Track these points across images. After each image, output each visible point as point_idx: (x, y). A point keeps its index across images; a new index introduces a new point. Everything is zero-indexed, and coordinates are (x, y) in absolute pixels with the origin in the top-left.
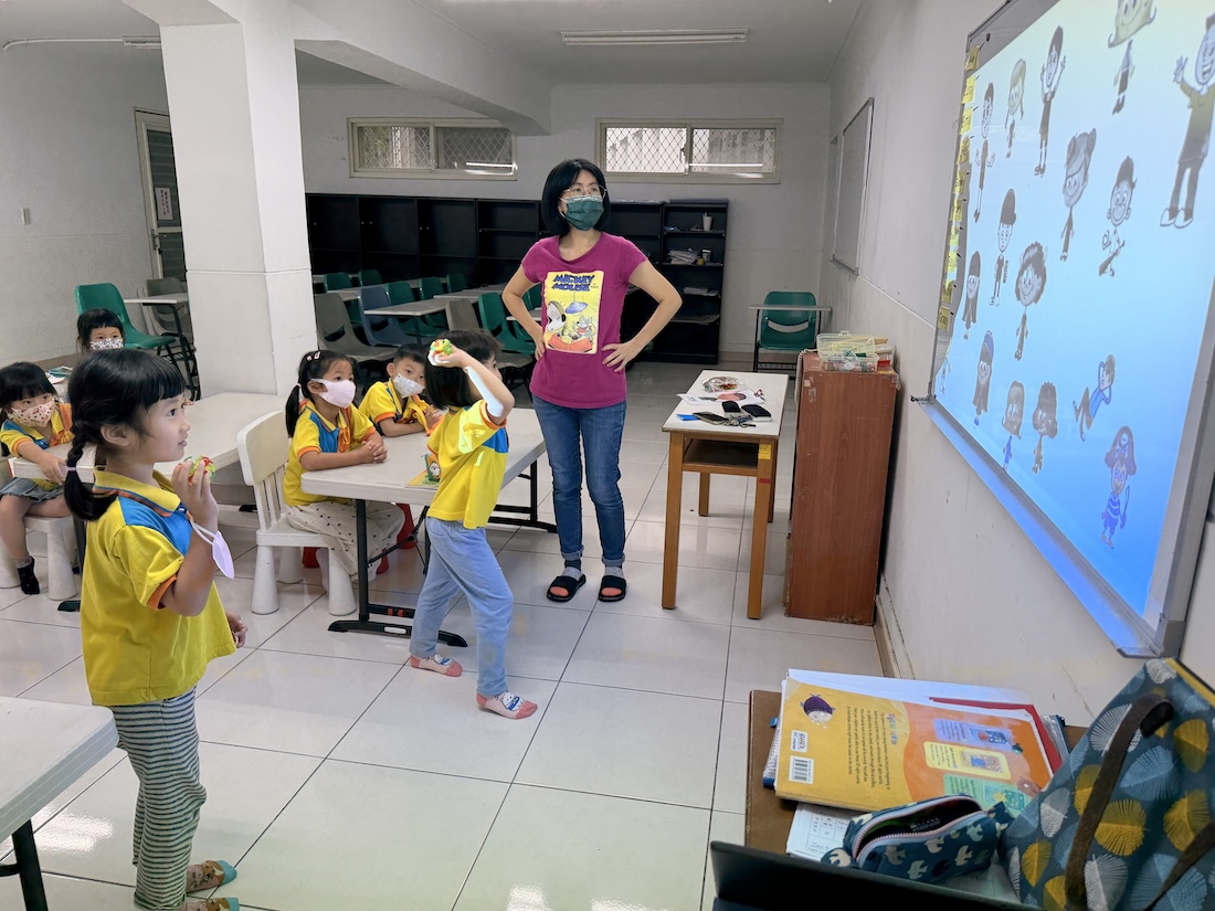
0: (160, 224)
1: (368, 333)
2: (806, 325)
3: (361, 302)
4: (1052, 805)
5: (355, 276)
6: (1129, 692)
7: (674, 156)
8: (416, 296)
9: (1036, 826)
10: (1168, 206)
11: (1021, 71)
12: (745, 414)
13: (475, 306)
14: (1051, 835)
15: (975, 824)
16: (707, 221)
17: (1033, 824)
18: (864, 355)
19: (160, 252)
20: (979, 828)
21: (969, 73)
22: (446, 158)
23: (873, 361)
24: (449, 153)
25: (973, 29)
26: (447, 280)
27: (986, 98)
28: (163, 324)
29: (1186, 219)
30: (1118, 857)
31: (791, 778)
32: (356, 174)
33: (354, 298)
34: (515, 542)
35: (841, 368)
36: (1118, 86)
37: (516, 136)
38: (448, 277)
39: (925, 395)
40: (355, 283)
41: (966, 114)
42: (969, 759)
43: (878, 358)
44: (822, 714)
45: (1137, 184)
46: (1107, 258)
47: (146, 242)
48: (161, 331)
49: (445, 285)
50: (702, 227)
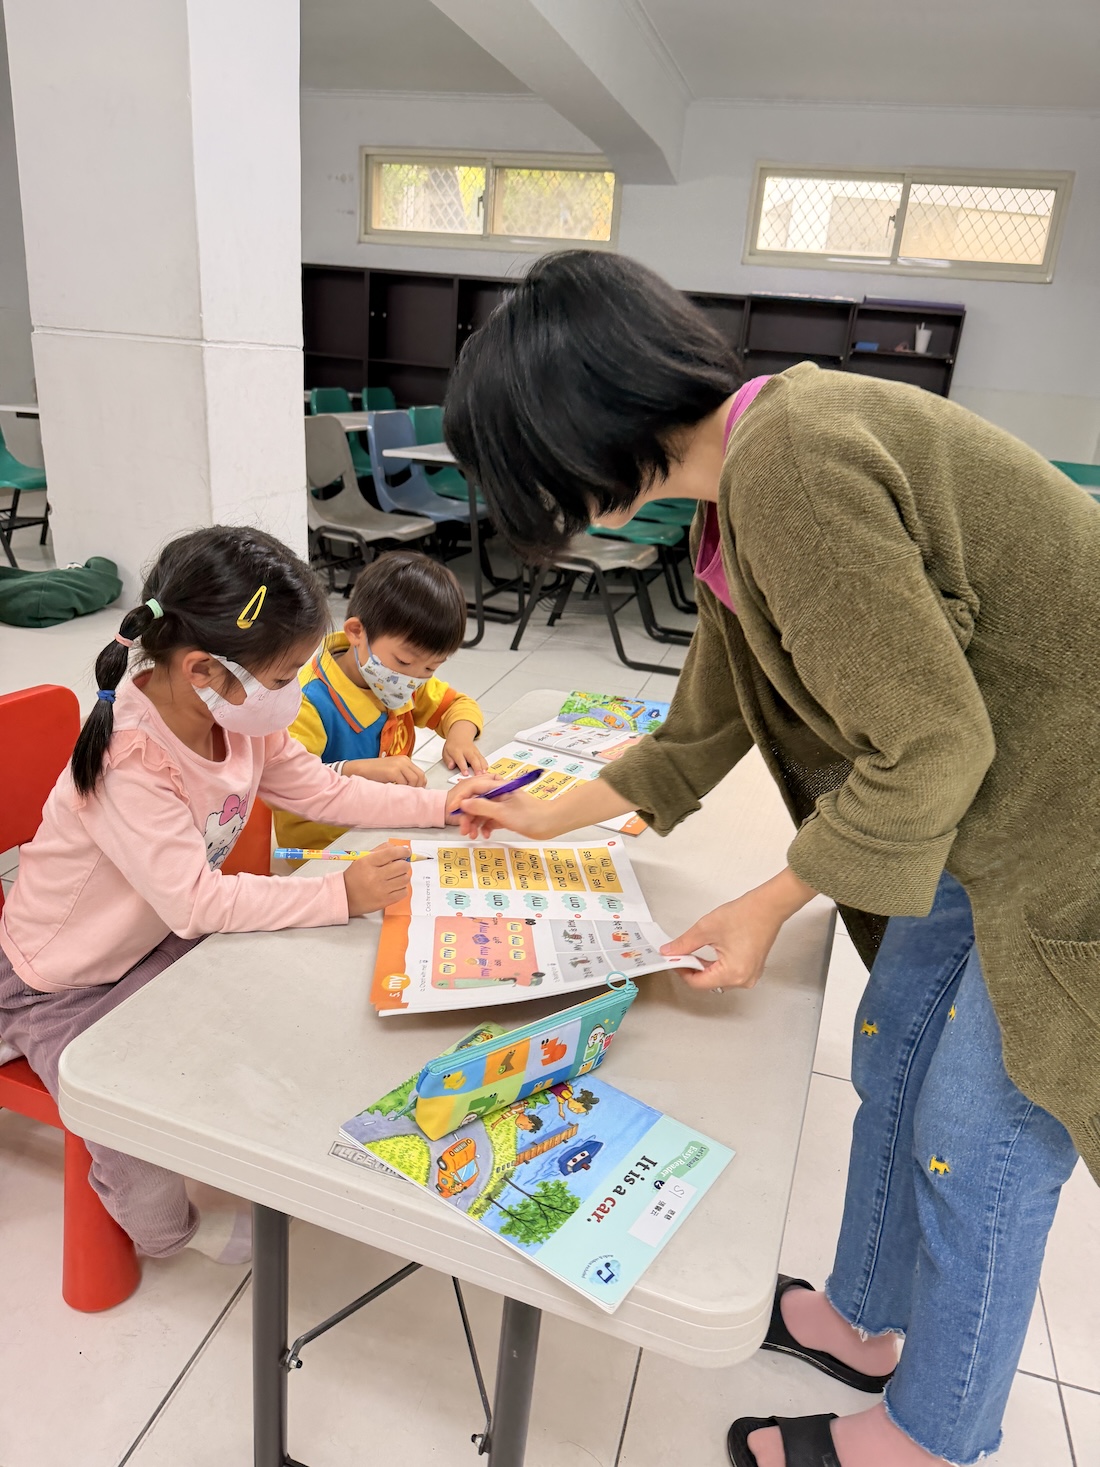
1: (381, 489)
3: (372, 436)
5: (358, 395)
16: (923, 338)
22: (505, 219)
24: (511, 211)
32: (366, 238)
33: (361, 427)
37: (624, 183)
40: (357, 406)
50: (913, 347)
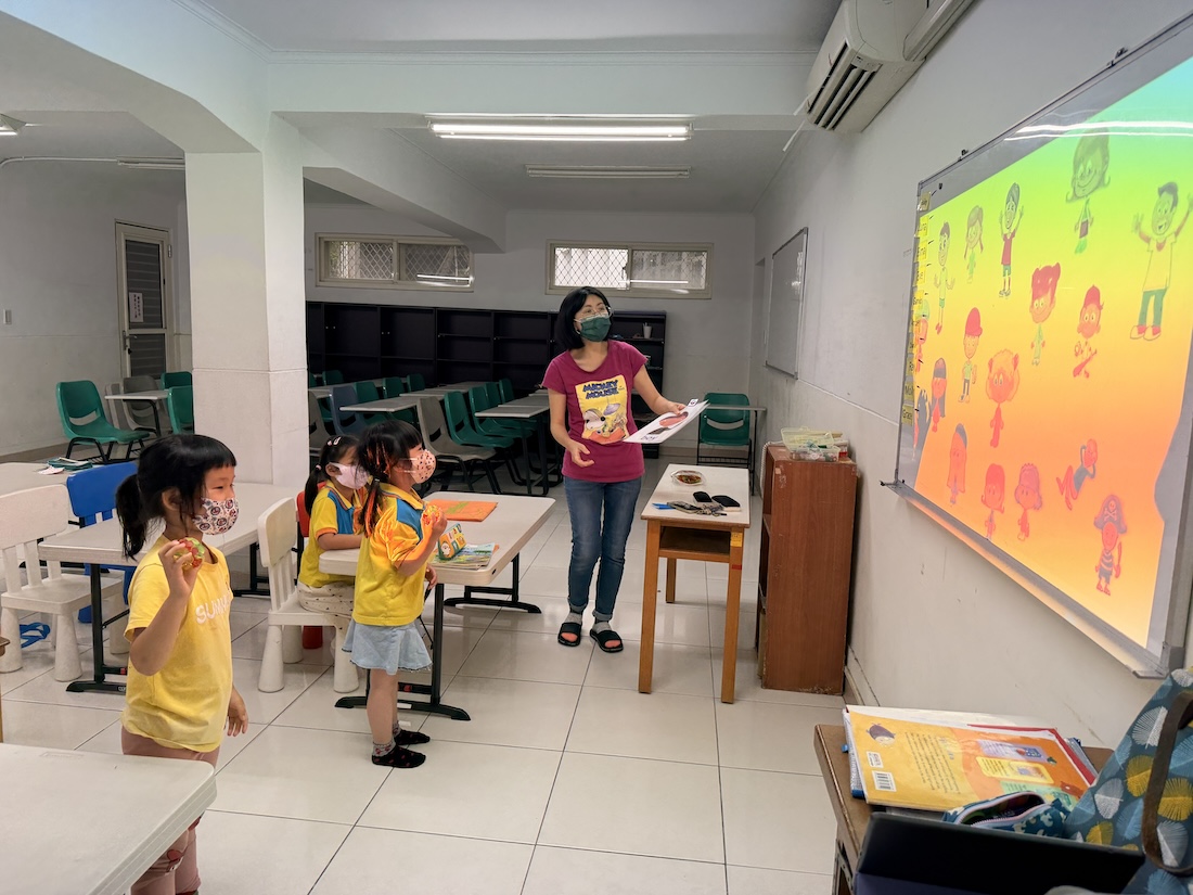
0: (132, 326)
2: (741, 424)
3: (332, 400)
4: (1106, 794)
5: (320, 376)
6: (1159, 697)
7: (616, 274)
8: (380, 395)
9: (1093, 813)
10: (1137, 324)
11: (977, 216)
12: (715, 504)
13: (442, 403)
14: (1110, 817)
15: (1046, 813)
16: (647, 330)
17: (1091, 812)
18: (825, 447)
19: (130, 352)
20: (1048, 816)
21: (920, 214)
22: (407, 271)
23: (834, 452)
24: (410, 266)
25: (924, 179)
26: (407, 380)
27: (942, 234)
28: (136, 419)
29: (1154, 334)
30: (1176, 822)
31: (877, 788)
32: (322, 284)
33: (325, 396)
34: (498, 622)
35: (807, 458)
36: (1079, 231)
37: (474, 253)
38: (408, 377)
39: (892, 480)
40: (319, 383)
41: (921, 246)
42: (1016, 769)
43: (839, 450)
44: (886, 738)
45: (1104, 307)
46: (1079, 363)
47: (117, 342)
48: (133, 426)
49: (405, 385)
50: (643, 336)
